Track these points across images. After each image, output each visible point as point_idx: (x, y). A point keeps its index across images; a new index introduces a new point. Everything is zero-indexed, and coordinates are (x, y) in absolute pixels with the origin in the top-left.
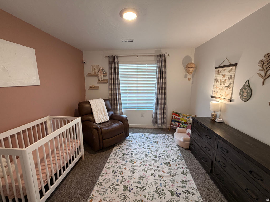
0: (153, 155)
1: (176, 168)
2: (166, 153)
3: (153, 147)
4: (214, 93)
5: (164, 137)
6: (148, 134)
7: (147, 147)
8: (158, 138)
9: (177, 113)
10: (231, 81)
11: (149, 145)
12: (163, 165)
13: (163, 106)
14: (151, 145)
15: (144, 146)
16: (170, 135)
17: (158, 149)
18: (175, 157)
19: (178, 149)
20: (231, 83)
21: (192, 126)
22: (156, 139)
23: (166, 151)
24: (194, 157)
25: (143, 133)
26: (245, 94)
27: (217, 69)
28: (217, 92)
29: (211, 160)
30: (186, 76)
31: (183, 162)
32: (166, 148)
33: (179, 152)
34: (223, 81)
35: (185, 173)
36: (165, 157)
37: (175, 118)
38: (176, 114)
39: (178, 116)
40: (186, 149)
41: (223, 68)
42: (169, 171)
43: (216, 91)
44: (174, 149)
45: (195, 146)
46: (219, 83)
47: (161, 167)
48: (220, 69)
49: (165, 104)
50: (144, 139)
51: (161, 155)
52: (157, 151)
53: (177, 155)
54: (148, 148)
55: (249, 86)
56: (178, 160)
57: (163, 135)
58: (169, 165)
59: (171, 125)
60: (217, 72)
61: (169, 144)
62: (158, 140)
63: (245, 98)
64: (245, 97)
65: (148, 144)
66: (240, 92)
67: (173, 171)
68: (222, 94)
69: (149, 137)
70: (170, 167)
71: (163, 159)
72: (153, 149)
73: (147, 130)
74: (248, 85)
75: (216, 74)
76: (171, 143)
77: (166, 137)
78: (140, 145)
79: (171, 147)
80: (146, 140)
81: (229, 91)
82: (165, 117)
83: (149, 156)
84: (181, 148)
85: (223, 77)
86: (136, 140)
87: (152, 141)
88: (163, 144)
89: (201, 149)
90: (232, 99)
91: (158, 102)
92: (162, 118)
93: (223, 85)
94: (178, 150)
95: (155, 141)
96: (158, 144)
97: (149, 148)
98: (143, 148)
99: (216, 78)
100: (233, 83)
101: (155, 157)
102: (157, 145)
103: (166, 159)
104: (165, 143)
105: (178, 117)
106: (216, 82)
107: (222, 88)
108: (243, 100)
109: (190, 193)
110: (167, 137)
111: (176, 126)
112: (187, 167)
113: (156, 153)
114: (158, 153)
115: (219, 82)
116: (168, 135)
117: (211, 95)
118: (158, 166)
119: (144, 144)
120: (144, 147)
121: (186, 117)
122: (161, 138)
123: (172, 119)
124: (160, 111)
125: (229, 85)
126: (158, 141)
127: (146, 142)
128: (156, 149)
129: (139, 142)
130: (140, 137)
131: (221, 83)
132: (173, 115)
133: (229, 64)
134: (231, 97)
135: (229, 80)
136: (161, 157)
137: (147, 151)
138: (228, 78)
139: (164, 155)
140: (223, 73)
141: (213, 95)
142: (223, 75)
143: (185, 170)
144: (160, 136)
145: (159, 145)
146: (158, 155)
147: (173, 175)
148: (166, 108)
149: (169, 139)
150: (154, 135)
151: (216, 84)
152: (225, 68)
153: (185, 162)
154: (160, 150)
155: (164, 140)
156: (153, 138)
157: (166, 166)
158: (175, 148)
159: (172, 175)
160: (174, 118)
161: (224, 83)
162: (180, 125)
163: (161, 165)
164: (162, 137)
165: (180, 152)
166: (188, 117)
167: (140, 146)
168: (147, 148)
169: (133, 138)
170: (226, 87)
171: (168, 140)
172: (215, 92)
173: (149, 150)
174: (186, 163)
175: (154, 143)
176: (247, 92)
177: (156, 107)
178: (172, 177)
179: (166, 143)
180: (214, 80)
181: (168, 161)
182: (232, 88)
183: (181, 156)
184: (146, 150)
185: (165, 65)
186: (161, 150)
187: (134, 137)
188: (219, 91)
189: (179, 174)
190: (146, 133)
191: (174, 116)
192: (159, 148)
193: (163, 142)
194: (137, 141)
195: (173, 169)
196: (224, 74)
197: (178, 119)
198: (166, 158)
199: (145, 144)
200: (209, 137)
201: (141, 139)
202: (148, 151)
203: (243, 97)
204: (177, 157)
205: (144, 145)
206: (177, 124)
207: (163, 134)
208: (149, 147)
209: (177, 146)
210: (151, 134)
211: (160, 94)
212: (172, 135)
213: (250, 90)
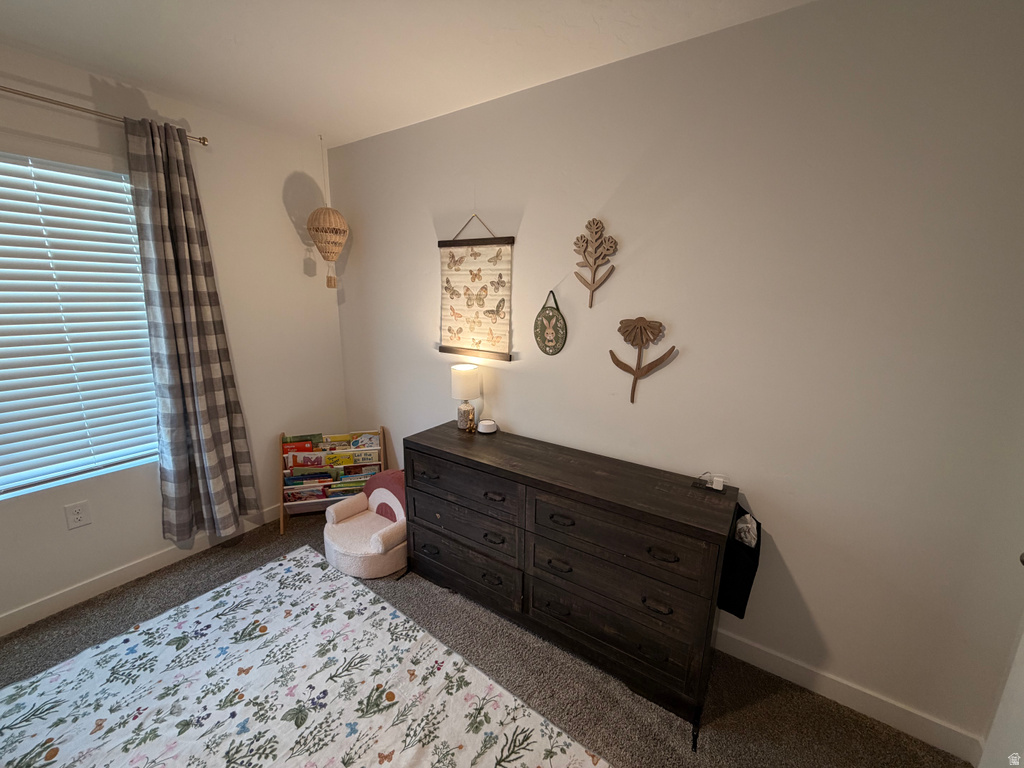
0: (280, 714)
1: (416, 689)
2: (338, 654)
3: (247, 671)
4: (446, 334)
5: (279, 577)
6: (172, 612)
7: (212, 701)
8: (250, 602)
9: (303, 439)
10: (502, 292)
11: (214, 680)
12: (363, 725)
13: (224, 425)
14: (235, 669)
15: (191, 710)
16: (303, 552)
17: (286, 664)
18: (383, 640)
19: (372, 595)
20: (503, 300)
21: (410, 477)
22: (240, 613)
23: (330, 642)
24: (441, 589)
25: (126, 630)
26: (550, 335)
27: (447, 250)
28: (460, 330)
29: (518, 569)
30: (309, 269)
31: (422, 638)
32: (321, 629)
33: (384, 608)
34: (475, 293)
35: (457, 677)
36: (347, 679)
37: (296, 464)
38: (300, 444)
39: (310, 450)
40: (398, 576)
41: (470, 249)
42: (404, 727)
43: (455, 330)
44: (355, 606)
45: (436, 548)
46: (463, 299)
47: (358, 744)
48: (459, 251)
49: (233, 408)
50: (160, 666)
51: (321, 683)
52: (285, 677)
53: (386, 625)
54: (222, 706)
55: (558, 309)
56: (404, 645)
57: (265, 569)
58: (387, 703)
59: (285, 501)
60: (448, 260)
61: (325, 598)
62: (258, 612)
63: (551, 344)
64: (552, 341)
65: (209, 675)
66: (536, 328)
67: (419, 712)
68: (477, 339)
69: (189, 628)
70: (396, 707)
71: (340, 695)
72: (258, 683)
73: (146, 597)
74: (554, 306)
75: (446, 268)
76: (326, 587)
77: (288, 570)
78: (149, 726)
79: (342, 606)
80: (177, 661)
81: (500, 327)
82: (248, 473)
83: (262, 741)
84: (381, 584)
85: (473, 280)
86: (89, 722)
87: (225, 642)
88: (298, 616)
89: (469, 547)
90: (514, 350)
91: (190, 409)
92: (233, 487)
93: (476, 307)
94: (374, 602)
95: (240, 627)
96: (268, 637)
97: (228, 702)
98: (185, 726)
99: (448, 282)
100: (510, 300)
101: (298, 716)
102: (265, 645)
103: (357, 680)
104: (304, 606)
105: (313, 456)
106: (449, 296)
107: (474, 315)
108: (545, 352)
109: (517, 744)
110: (296, 570)
111: (312, 496)
112: (446, 648)
113: (291, 694)
114: (300, 680)
115: (463, 296)
116: (289, 557)
117: (437, 343)
118: (343, 754)
119: (179, 696)
120: (185, 716)
121: (349, 442)
122: (266, 592)
123: (285, 475)
124: (213, 453)
125: (498, 307)
126: (258, 617)
127: (187, 672)
128: (274, 670)
129: (125, 712)
130: (114, 671)
131: (469, 299)
132: (285, 451)
133: (488, 236)
134: (511, 346)
135: (497, 289)
136: (325, 693)
137: (232, 727)
138: (492, 283)
139: (332, 670)
140: (471, 265)
141: (444, 344)
142: (471, 271)
143: (448, 668)
144: (253, 584)
145: (276, 637)
146: (305, 696)
147: (426, 732)
148: (244, 428)
149: (306, 571)
150: (215, 598)
151: (450, 303)
152: (477, 249)
153: (430, 632)
154: (298, 659)
155: (287, 592)
156: (221, 622)
157: (378, 719)
158: (360, 599)
159: (426, 736)
160: (290, 464)
161: (480, 299)
162: (329, 486)
163: (355, 737)
164: (269, 583)
165: (386, 604)
166: (356, 444)
167: (154, 734)
168: (212, 708)
169: (52, 718)
170: (488, 311)
171: (307, 579)
172: (449, 330)
173: (238, 708)
174: (435, 636)
175: (243, 646)
176: (555, 328)
177: (182, 438)
178: (432, 744)
179: (307, 604)
180: (438, 290)
181: (371, 683)
182: (507, 317)
183: (403, 618)
184: (218, 724)
185: (194, 197)
186: (305, 655)
187: (57, 704)
188: (466, 327)
189: (444, 705)
190: (147, 619)
191: (290, 455)
192: (288, 651)
193: (287, 606)
194: (103, 713)
195: (414, 705)
196: (475, 268)
197: (313, 464)
198: (351, 680)
199: (183, 691)
200: (498, 498)
201: (131, 679)
202: (238, 720)
203: (547, 343)
204: (392, 634)
205: (183, 704)
206: (316, 485)
207: (263, 563)
208: (223, 695)
209: (361, 587)
210: (191, 604)
211: (196, 359)
212: (307, 547)
213: (561, 321)
